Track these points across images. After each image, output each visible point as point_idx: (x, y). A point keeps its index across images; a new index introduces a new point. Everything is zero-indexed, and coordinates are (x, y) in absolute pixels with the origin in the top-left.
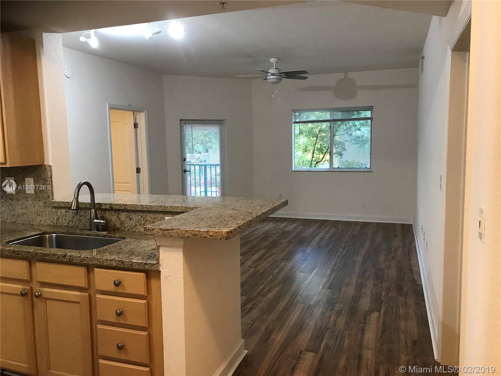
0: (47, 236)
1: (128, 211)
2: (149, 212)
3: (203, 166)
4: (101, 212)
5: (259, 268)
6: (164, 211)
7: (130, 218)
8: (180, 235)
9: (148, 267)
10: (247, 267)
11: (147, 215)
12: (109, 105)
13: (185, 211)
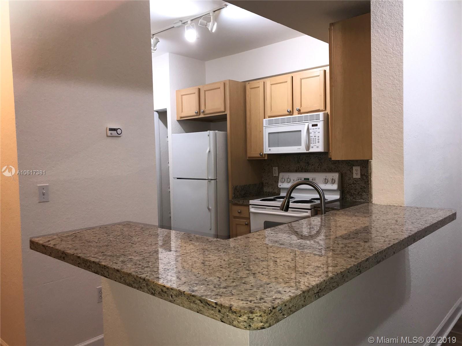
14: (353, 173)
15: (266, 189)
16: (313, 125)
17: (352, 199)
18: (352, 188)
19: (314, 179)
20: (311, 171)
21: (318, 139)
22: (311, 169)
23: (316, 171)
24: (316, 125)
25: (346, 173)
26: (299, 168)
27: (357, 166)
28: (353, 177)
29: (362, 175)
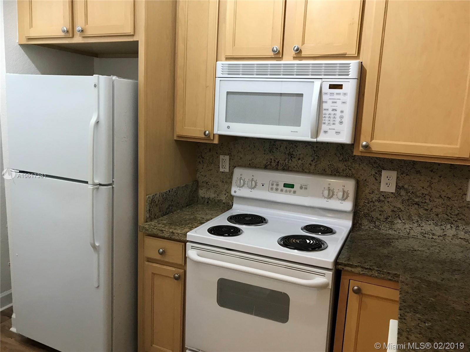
14: (380, 182)
15: (202, 193)
16: (332, 87)
17: (371, 227)
18: (375, 207)
19: (304, 186)
20: (294, 169)
21: (341, 117)
22: (296, 167)
23: (306, 170)
24: (340, 87)
25: (366, 180)
26: (271, 162)
27: (390, 170)
28: (379, 189)
29: (398, 187)
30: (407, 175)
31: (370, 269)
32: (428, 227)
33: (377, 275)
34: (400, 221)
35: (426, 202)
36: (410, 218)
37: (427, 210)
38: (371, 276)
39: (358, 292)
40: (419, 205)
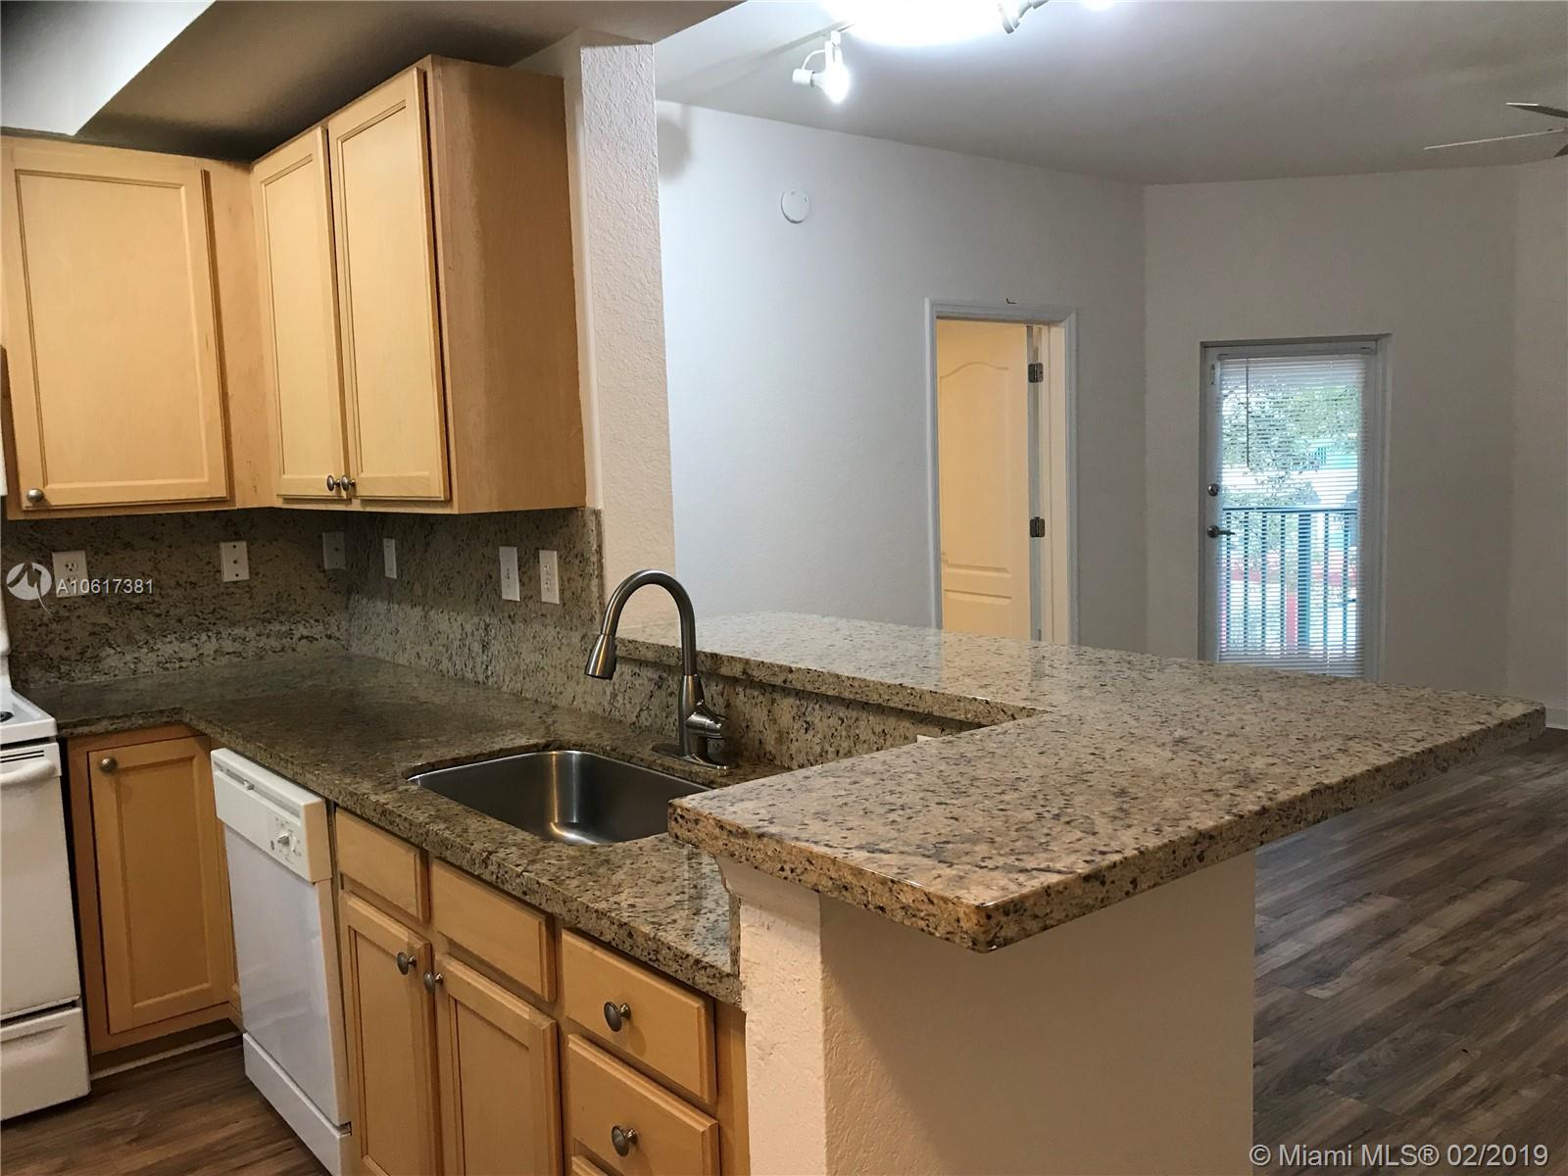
0: (554, 759)
1: (800, 694)
2: (865, 706)
3: (1296, 515)
4: (724, 688)
5: (1464, 969)
6: (910, 708)
7: (807, 723)
8: (787, 873)
9: (705, 980)
10: (1411, 955)
11: (857, 719)
12: (933, 305)
13: (984, 722)
18: (51, 636)
27: (69, 549)
30: (107, 554)
31: (126, 716)
32: (168, 647)
33: (141, 722)
34: (113, 651)
35: (154, 601)
36: (130, 639)
37: (159, 615)
38: (129, 730)
39: (111, 768)
40: (142, 609)
